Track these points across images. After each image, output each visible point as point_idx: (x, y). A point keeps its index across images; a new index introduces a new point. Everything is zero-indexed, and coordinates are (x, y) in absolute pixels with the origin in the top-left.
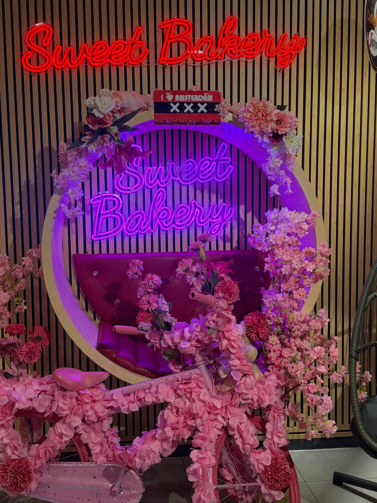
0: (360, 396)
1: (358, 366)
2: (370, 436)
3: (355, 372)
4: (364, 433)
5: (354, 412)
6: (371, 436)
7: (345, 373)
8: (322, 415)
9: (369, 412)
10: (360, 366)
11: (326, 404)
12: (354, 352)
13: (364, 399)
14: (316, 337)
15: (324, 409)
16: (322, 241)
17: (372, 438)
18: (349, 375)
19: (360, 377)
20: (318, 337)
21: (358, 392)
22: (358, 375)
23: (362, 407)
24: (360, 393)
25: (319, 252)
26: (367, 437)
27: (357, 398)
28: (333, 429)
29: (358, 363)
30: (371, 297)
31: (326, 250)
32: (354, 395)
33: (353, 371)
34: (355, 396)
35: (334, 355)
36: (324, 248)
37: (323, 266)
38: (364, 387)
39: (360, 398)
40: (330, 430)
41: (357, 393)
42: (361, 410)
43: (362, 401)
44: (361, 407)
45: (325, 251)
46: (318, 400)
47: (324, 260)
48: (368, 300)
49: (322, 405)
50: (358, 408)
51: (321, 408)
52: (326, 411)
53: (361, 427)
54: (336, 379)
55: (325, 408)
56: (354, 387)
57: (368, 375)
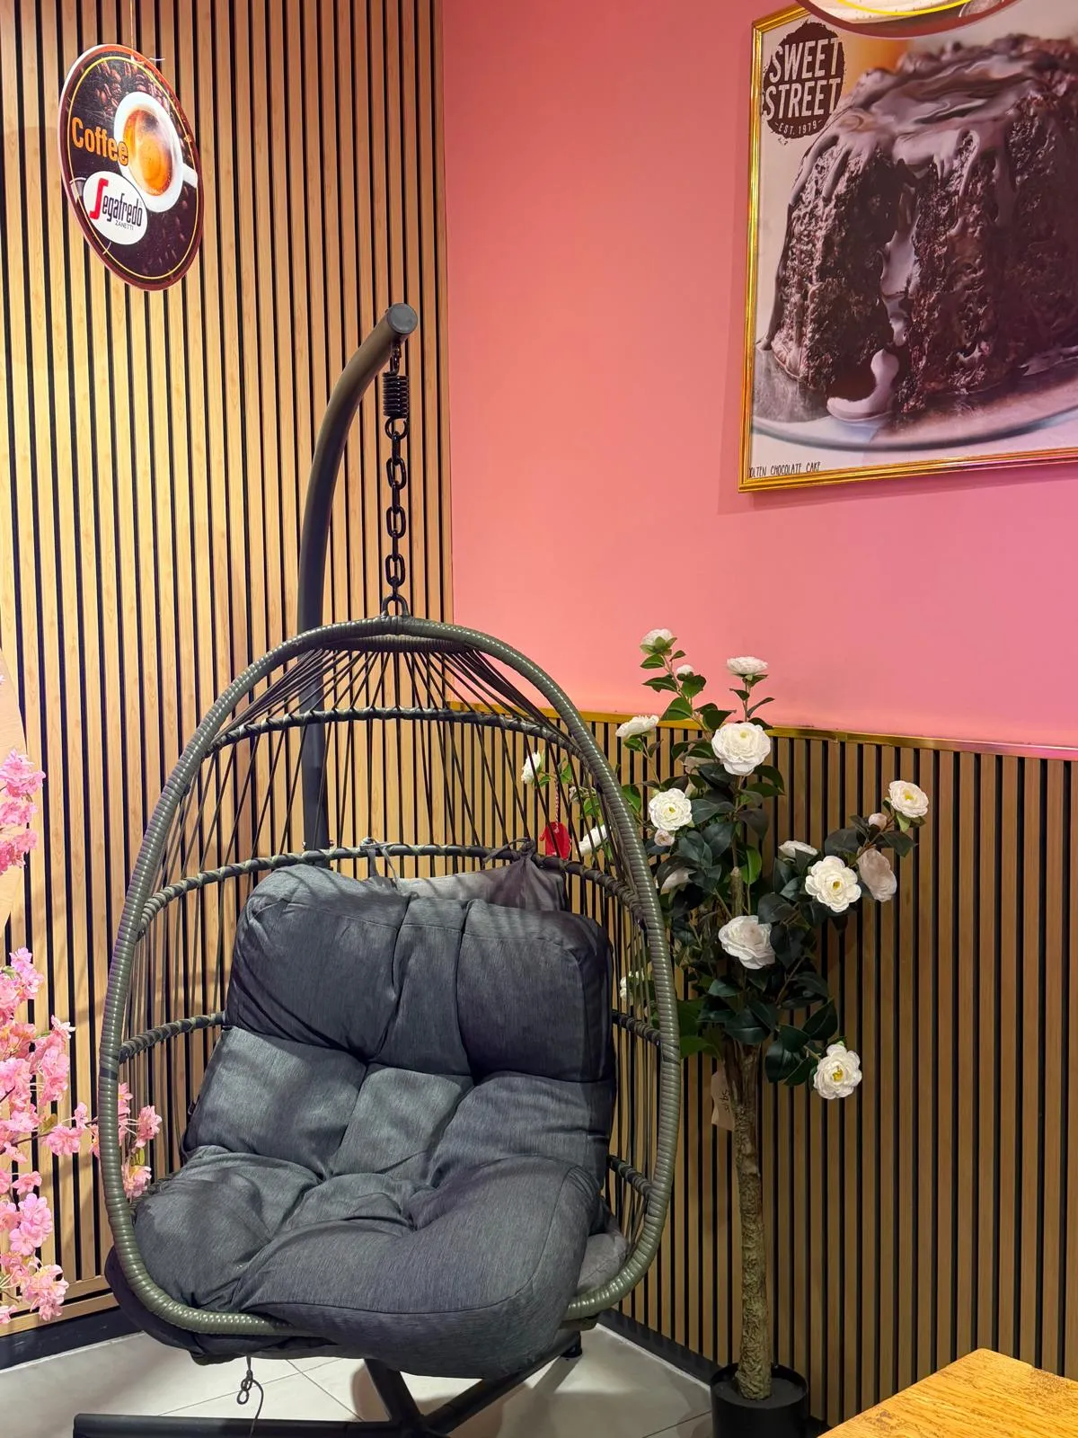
0: (130, 1180)
1: (124, 1094)
2: (161, 1287)
3: (116, 1116)
4: (144, 1283)
5: (114, 1227)
6: (163, 1287)
7: (86, 1125)
8: (22, 1256)
9: (157, 1221)
10: (130, 1097)
11: (32, 1223)
12: (110, 1059)
13: (141, 1186)
14: (8, 1032)
15: (27, 1236)
16: (13, 753)
17: (166, 1292)
18: (97, 1127)
19: (131, 1127)
20: (11, 1031)
21: (125, 1169)
22: (124, 1122)
23: (137, 1210)
24: (131, 1171)
25: (5, 784)
26: (152, 1293)
27: (122, 1187)
28: (55, 1288)
29: (123, 1088)
30: (155, 900)
31: (24, 777)
32: (112, 1180)
33: (109, 1112)
34: (115, 1183)
35: (55, 1075)
36: (19, 774)
37: (19, 825)
38: (142, 1153)
39: (131, 1187)
40: (45, 1292)
41: (120, 1174)
42: (135, 1218)
43: (138, 1194)
44: (134, 1210)
45: (21, 780)
46: (11, 1215)
47: (20, 807)
48: (145, 909)
49: (21, 1226)
50: (125, 1215)
51: (19, 1235)
52: (32, 1241)
53: (135, 1267)
54: (61, 1145)
55: (29, 1233)
56: (112, 1158)
57: (150, 1116)
